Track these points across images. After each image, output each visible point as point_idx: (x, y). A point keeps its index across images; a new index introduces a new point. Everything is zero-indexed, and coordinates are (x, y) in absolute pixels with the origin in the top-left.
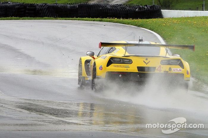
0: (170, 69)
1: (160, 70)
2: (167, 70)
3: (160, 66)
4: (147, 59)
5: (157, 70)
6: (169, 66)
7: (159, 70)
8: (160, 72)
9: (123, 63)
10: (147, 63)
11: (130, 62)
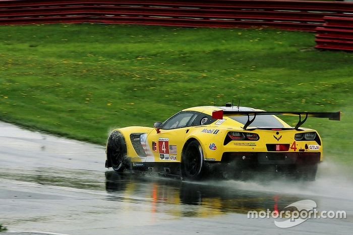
0: (306, 147)
1: (295, 149)
2: (303, 148)
3: (294, 143)
4: (278, 133)
5: (292, 148)
6: (304, 142)
7: (293, 148)
8: (295, 151)
9: (247, 139)
10: (279, 139)
11: (256, 137)
